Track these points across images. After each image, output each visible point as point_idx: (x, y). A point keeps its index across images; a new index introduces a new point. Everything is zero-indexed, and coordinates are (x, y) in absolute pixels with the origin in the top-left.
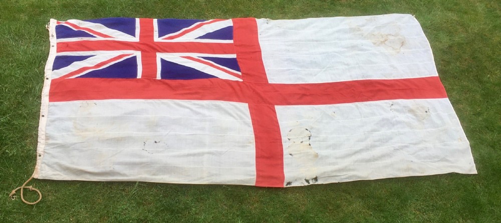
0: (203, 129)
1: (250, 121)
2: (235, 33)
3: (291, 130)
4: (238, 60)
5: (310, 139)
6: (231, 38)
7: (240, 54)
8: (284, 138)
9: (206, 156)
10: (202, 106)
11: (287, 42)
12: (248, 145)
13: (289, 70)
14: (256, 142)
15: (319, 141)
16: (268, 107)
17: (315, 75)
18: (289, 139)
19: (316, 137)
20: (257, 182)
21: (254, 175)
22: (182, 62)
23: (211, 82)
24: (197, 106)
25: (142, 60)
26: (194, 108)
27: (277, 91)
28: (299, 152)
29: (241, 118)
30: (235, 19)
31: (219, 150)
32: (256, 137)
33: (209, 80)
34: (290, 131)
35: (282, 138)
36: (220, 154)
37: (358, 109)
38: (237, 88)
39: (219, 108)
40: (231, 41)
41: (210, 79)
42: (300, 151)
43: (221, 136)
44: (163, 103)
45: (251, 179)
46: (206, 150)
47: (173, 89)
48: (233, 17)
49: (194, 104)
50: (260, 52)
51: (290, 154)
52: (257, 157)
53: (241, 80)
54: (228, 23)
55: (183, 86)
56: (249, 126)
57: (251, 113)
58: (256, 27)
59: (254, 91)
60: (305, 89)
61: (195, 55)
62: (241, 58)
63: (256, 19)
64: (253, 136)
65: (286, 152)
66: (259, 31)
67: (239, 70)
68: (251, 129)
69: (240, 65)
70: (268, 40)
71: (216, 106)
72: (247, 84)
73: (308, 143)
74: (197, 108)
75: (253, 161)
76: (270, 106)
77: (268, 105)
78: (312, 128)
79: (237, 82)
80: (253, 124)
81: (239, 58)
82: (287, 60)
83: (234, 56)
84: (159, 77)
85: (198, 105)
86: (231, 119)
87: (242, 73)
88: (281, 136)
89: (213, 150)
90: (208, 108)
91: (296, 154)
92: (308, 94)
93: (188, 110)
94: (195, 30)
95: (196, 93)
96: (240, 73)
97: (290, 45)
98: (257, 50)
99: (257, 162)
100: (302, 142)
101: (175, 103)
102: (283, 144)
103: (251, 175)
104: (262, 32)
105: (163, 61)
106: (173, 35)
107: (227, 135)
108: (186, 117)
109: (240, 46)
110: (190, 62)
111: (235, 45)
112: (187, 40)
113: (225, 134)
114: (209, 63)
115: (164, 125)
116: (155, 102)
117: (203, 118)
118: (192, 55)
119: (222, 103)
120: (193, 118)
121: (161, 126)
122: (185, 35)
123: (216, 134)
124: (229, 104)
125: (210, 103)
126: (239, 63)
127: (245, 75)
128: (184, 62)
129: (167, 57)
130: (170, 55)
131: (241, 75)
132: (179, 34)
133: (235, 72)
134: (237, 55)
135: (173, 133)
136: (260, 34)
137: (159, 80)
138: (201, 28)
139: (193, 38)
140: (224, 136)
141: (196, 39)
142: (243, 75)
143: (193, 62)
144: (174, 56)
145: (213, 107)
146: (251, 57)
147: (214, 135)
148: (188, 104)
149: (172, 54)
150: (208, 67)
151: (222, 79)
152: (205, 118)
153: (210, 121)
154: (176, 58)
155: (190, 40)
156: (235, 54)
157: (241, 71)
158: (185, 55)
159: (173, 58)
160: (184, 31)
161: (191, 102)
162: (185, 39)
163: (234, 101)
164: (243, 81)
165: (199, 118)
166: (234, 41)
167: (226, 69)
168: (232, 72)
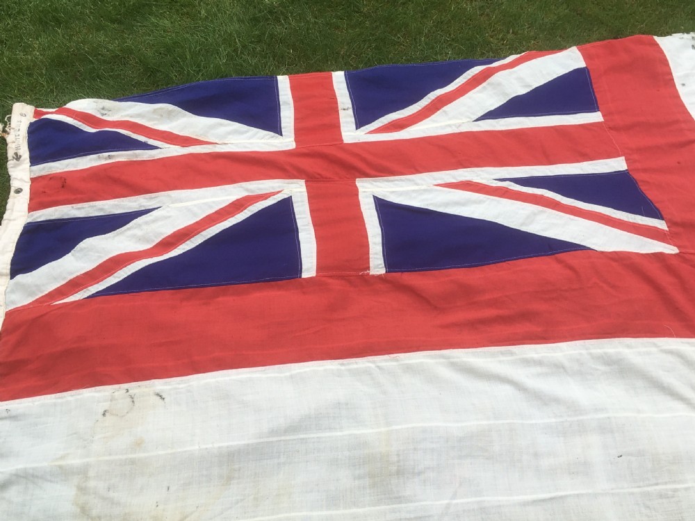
0: (580, 469)
2: (601, 87)
4: (636, 176)
6: (591, 107)
7: (636, 157)
10: (558, 368)
22: (447, 205)
23: (571, 268)
24: (539, 369)
25: (312, 211)
30: (584, 46)
33: (560, 261)
38: (665, 280)
39: (623, 370)
40: (596, 117)
41: (560, 256)
43: (661, 496)
44: (408, 369)
47: (436, 308)
48: (577, 41)
49: (527, 362)
53: (670, 249)
54: (569, 60)
55: (467, 293)
58: (664, 62)
61: (486, 175)
62: (645, 170)
63: (658, 39)
66: (677, 74)
67: (653, 212)
69: (651, 194)
71: (608, 361)
74: (539, 375)
79: (659, 257)
81: (637, 170)
83: (617, 164)
84: (377, 264)
85: (539, 363)
87: (671, 223)
90: (580, 372)
93: (507, 389)
94: (471, 94)
95: (526, 316)
96: (660, 224)
104: (687, 76)
105: (383, 206)
106: (402, 116)
107: (687, 489)
108: (508, 421)
109: (628, 128)
110: (475, 202)
111: (610, 128)
112: (450, 126)
113: (674, 482)
114: (542, 197)
115: (429, 468)
116: (378, 367)
117: (569, 419)
118: (477, 176)
119: (629, 347)
120: (534, 422)
121: (419, 473)
122: (441, 111)
123: (639, 487)
124: (654, 349)
125: (584, 352)
126: (643, 188)
127: (680, 230)
128: (457, 204)
129: (393, 192)
130: (404, 183)
131: (667, 229)
132: (420, 110)
133: (641, 223)
134: (627, 160)
135: (470, 500)
136: (683, 85)
137: (379, 277)
138: (489, 84)
139: (468, 120)
140: (673, 497)
141: (477, 120)
142: (675, 229)
143: (484, 202)
144: (417, 184)
145: (598, 367)
146: (679, 163)
147: (632, 494)
148: (500, 362)
149: (409, 180)
150: (542, 211)
151: (602, 252)
152: (581, 418)
153: (605, 428)
154: (425, 190)
155: (460, 126)
156: (619, 156)
157: (665, 216)
158: (454, 178)
159: (413, 191)
160: (436, 98)
161: (512, 354)
162: (443, 124)
163: (670, 335)
164: (680, 253)
165: (553, 420)
166: (603, 116)
167: (605, 215)
168: (631, 221)
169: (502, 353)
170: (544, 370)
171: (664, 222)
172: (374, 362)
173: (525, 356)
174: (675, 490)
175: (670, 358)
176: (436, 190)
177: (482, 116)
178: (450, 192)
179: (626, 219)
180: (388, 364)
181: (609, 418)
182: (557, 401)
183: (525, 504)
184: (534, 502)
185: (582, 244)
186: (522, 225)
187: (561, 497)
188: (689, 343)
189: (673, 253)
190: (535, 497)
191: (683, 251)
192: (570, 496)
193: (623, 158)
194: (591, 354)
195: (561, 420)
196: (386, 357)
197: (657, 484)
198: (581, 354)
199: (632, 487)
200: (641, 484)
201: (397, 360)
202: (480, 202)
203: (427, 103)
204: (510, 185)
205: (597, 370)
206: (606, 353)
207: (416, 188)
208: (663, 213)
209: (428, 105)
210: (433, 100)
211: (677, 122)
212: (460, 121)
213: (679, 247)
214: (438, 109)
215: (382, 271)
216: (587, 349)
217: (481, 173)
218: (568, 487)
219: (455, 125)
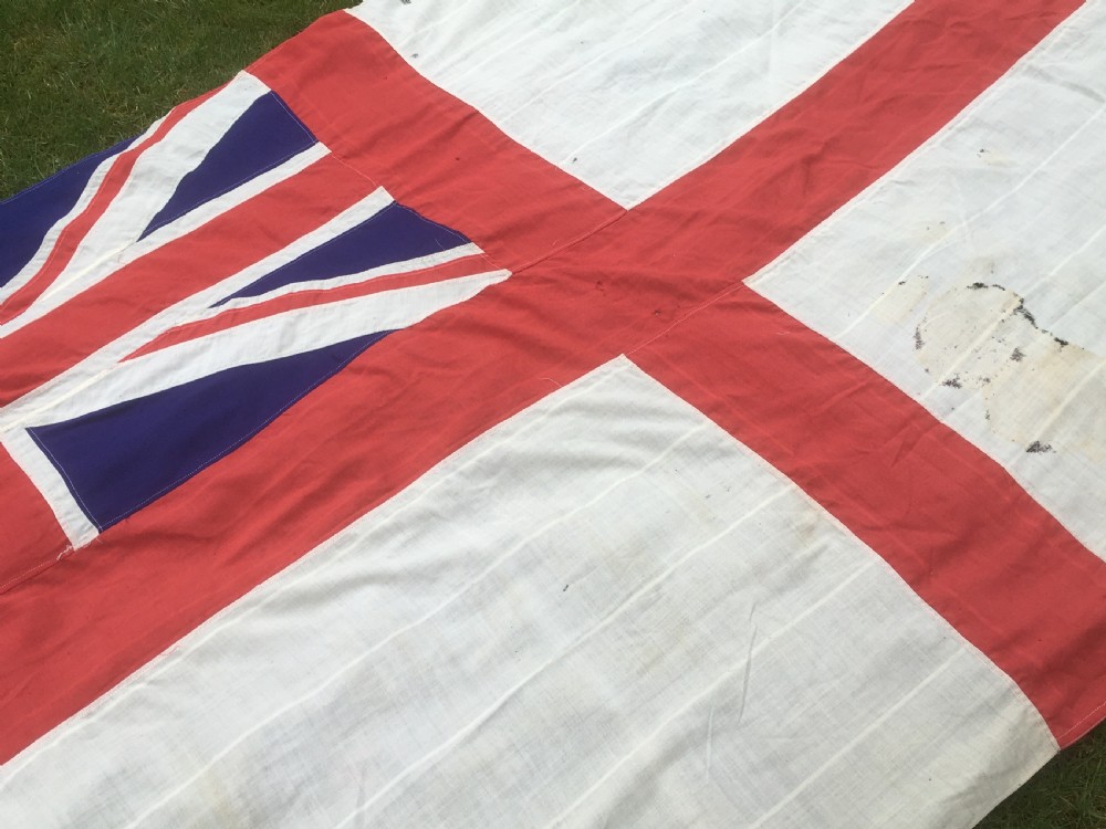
0: (523, 638)
1: (701, 427)
2: (305, 109)
3: (918, 336)
4: (410, 203)
5: (1029, 317)
6: (305, 141)
7: (398, 178)
8: (928, 395)
9: (671, 784)
10: (427, 520)
11: (544, 18)
12: (807, 551)
13: (655, 107)
14: (830, 506)
15: (1076, 298)
16: (721, 307)
17: (766, 67)
18: (953, 383)
19: (1044, 290)
20: (1054, 719)
21: (1005, 697)
22: (152, 380)
23: (376, 371)
24: (401, 538)
26: (385, 559)
27: (695, 217)
28: (1058, 411)
29: (653, 443)
30: (255, 65)
31: (702, 689)
32: (811, 482)
33: (359, 371)
34: (919, 344)
35: (920, 400)
36: (725, 712)
37: (1048, 78)
38: (511, 319)
39: (514, 470)
40: (318, 152)
41: (355, 364)
42: (1058, 402)
43: (643, 607)
44: (203, 655)
45: (1015, 729)
46: (642, 746)
47: (209, 540)
48: (243, 61)
49: (379, 537)
50: (473, 115)
51: (1035, 448)
52: (917, 581)
53: (499, 276)
54: (242, 92)
55: (244, 490)
56: (725, 453)
57: (678, 388)
58: (374, 37)
59: (600, 279)
60: (790, 137)
61: (195, 307)
62: (418, 191)
63: (353, 12)
64: (790, 487)
65: (1003, 451)
66: (399, 45)
67: (454, 239)
68: (749, 461)
69: (441, 217)
70: (466, 57)
71: (490, 469)
72: (541, 271)
73: (1046, 341)
74: (404, 545)
75: (924, 620)
76: (725, 297)
77: (716, 299)
78: (992, 267)
79: (489, 293)
80: (733, 433)
81: (408, 195)
82: (612, 76)
83: (379, 199)
84: (79, 529)
85: (397, 528)
86: (616, 478)
87: (482, 241)
88: (905, 399)
89: (675, 714)
90: (460, 507)
91: (1052, 429)
92: (816, 150)
93: (371, 593)
95: (346, 474)
96: (471, 250)
97: (567, 23)
98: (458, 117)
99: (942, 606)
100: (1017, 356)
101: (275, 608)
102: (950, 421)
103: (990, 709)
104: (413, 42)
105: (50, 438)
106: (19, 287)
107: (670, 577)
108: (389, 638)
109: (370, 146)
110: (194, 354)
111: (344, 157)
112: (103, 265)
113: (651, 577)
114: (290, 296)
115: (303, 782)
116: (152, 682)
117: (476, 580)
118: (182, 315)
119: (507, 434)
120: (428, 616)
121: (291, 801)
122: (78, 249)
123: (611, 613)
124: (541, 419)
125: (451, 476)
126: (427, 214)
127: (499, 244)
128: (167, 370)
129: (57, 406)
130: (68, 384)
131: (481, 252)
132: (45, 265)
133: (444, 261)
134: (387, 189)
135: (387, 788)
136: (415, 56)
137: (93, 547)
138: (136, 177)
139: (128, 243)
140: (660, 598)
141: (143, 236)
142: (493, 246)
143: (209, 346)
144: (91, 375)
145: (481, 486)
146: (458, 159)
147: (606, 629)
148: (340, 560)
149: (75, 375)
150: (301, 315)
151: (411, 327)
152: (489, 569)
153: (527, 565)
154: (109, 377)
155: (120, 257)
156: (374, 189)
157: (469, 236)
158: (146, 335)
159: (90, 388)
160: (61, 236)
161: (352, 538)
162: (92, 267)
163: (554, 388)
164: (514, 273)
165: (457, 595)
166: (327, 145)
167: (391, 276)
168: (431, 265)
169: (339, 546)
170: (409, 533)
171: (472, 244)
172: (142, 679)
173: (370, 531)
174: (658, 588)
175: (569, 418)
176: (127, 367)
177: (147, 228)
178: (149, 360)
179: (423, 267)
180: (165, 669)
181: (526, 546)
182: (445, 565)
183: (470, 739)
184: (480, 729)
185: (377, 331)
186: (281, 348)
187: (515, 696)
188: (580, 385)
189: (506, 278)
190: (478, 720)
191: (518, 268)
192: (525, 685)
193: (381, 188)
194: (461, 473)
195: (465, 588)
196: (158, 659)
197: (631, 594)
198: (448, 482)
199: (601, 620)
200: (612, 607)
201: (179, 654)
202: (203, 349)
203: (51, 249)
204: (237, 304)
205: (481, 490)
206: (480, 461)
207: (91, 381)
208: (466, 234)
209: (54, 250)
210: (59, 240)
211: (429, 107)
212: (118, 250)
213: (508, 267)
214: (73, 249)
215: (94, 533)
216: (454, 469)
217: (185, 308)
218: (517, 675)
219: (111, 260)
